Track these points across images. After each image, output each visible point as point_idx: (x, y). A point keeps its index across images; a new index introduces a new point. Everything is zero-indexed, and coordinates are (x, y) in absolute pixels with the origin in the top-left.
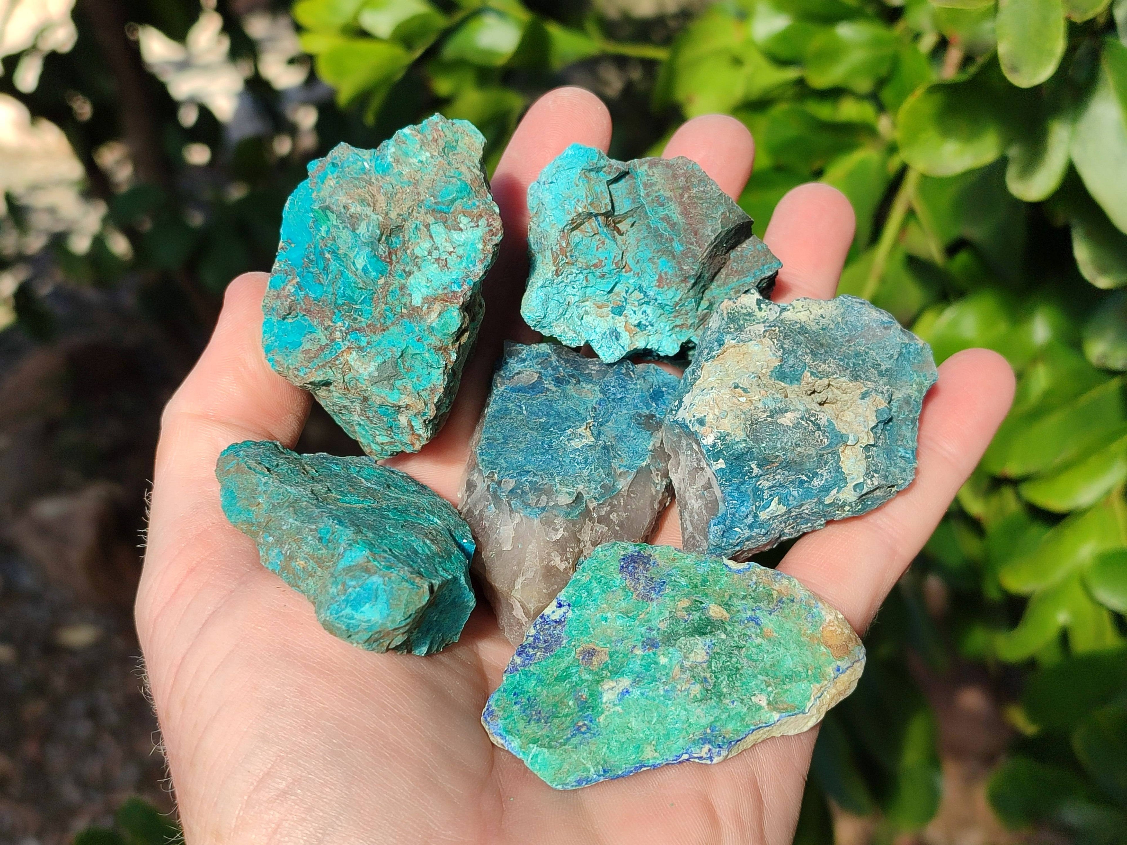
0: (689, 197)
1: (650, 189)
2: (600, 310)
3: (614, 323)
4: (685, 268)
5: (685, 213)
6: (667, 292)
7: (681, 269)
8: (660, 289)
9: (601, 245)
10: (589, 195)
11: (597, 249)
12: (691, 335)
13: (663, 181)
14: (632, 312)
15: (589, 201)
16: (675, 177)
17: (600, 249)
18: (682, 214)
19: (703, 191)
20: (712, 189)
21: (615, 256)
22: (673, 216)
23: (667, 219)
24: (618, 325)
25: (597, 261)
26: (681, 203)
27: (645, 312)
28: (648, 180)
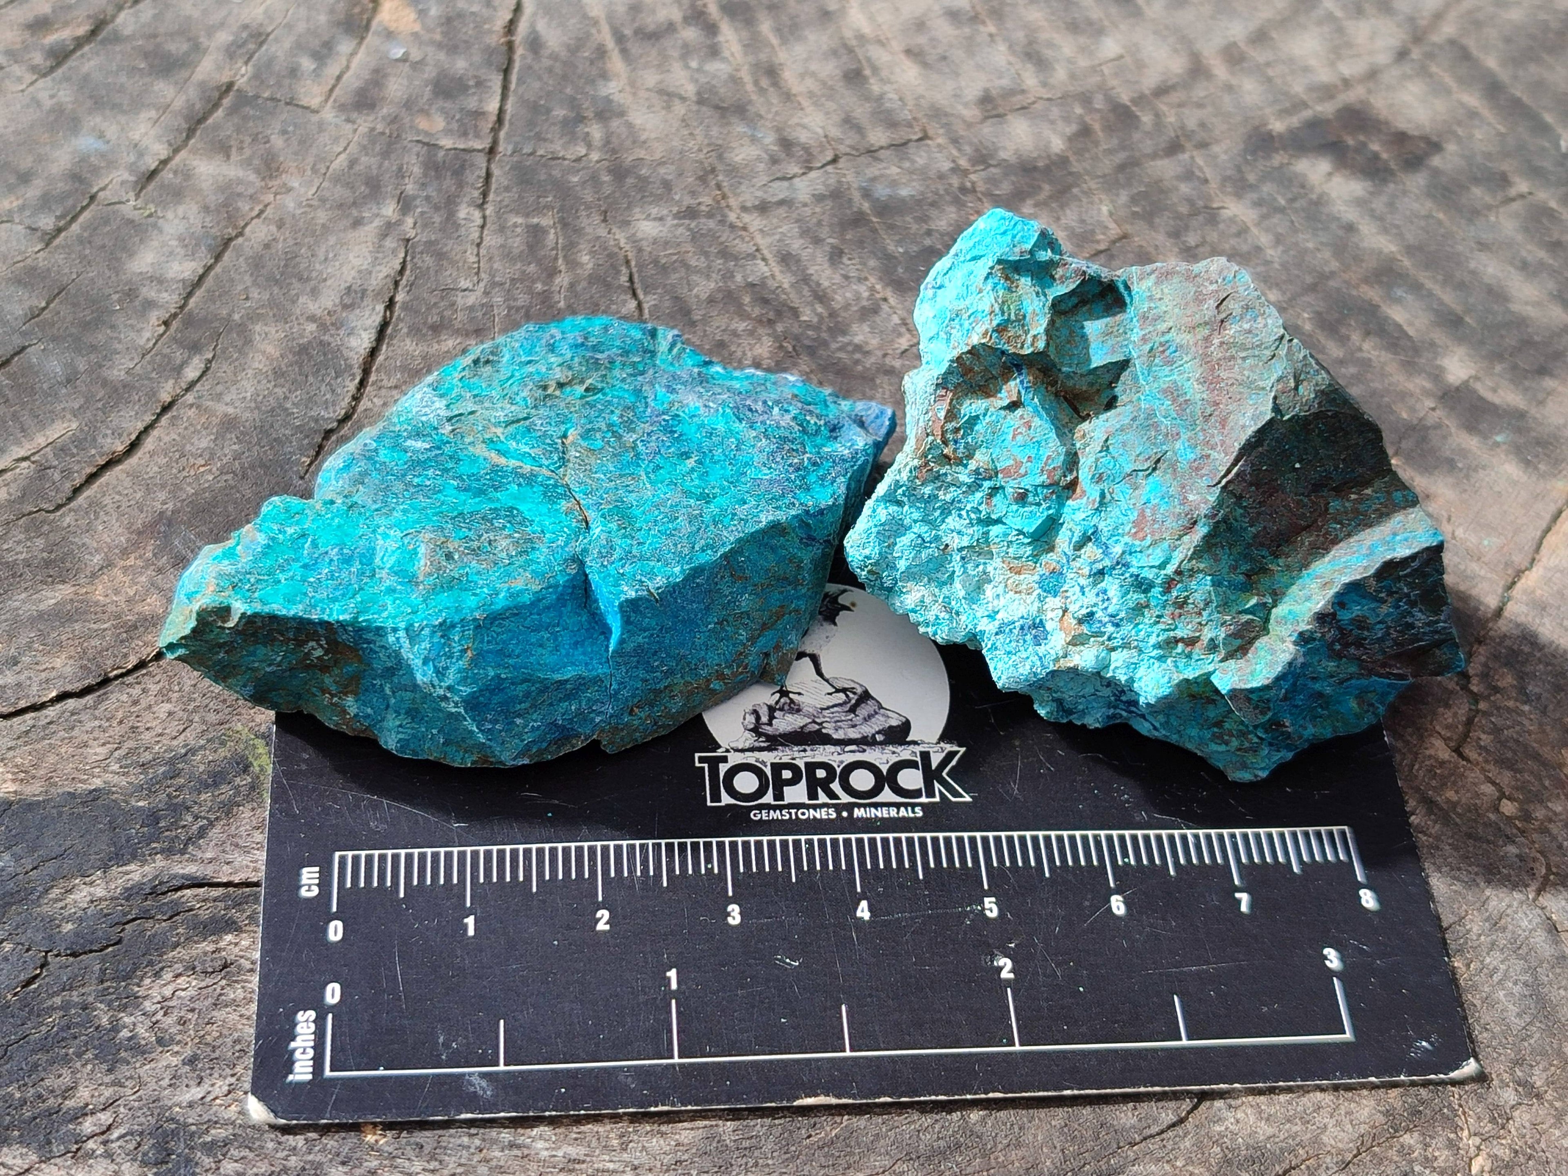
0: (1222, 343)
1: (1151, 329)
2: (1017, 577)
3: (1040, 610)
4: (1191, 497)
5: (1210, 381)
6: (1150, 551)
7: (1184, 501)
8: (1137, 543)
9: (1023, 430)
10: (997, 310)
11: (1014, 437)
12: (1211, 668)
13: (1177, 310)
14: (1077, 588)
15: (995, 323)
16: (1199, 299)
17: (1019, 438)
18: (1203, 381)
19: (1250, 332)
20: (1266, 325)
21: (1049, 457)
22: (1187, 385)
23: (1173, 393)
24: (1050, 615)
25: (1012, 462)
26: (1205, 358)
27: (1105, 592)
28: (1150, 308)
